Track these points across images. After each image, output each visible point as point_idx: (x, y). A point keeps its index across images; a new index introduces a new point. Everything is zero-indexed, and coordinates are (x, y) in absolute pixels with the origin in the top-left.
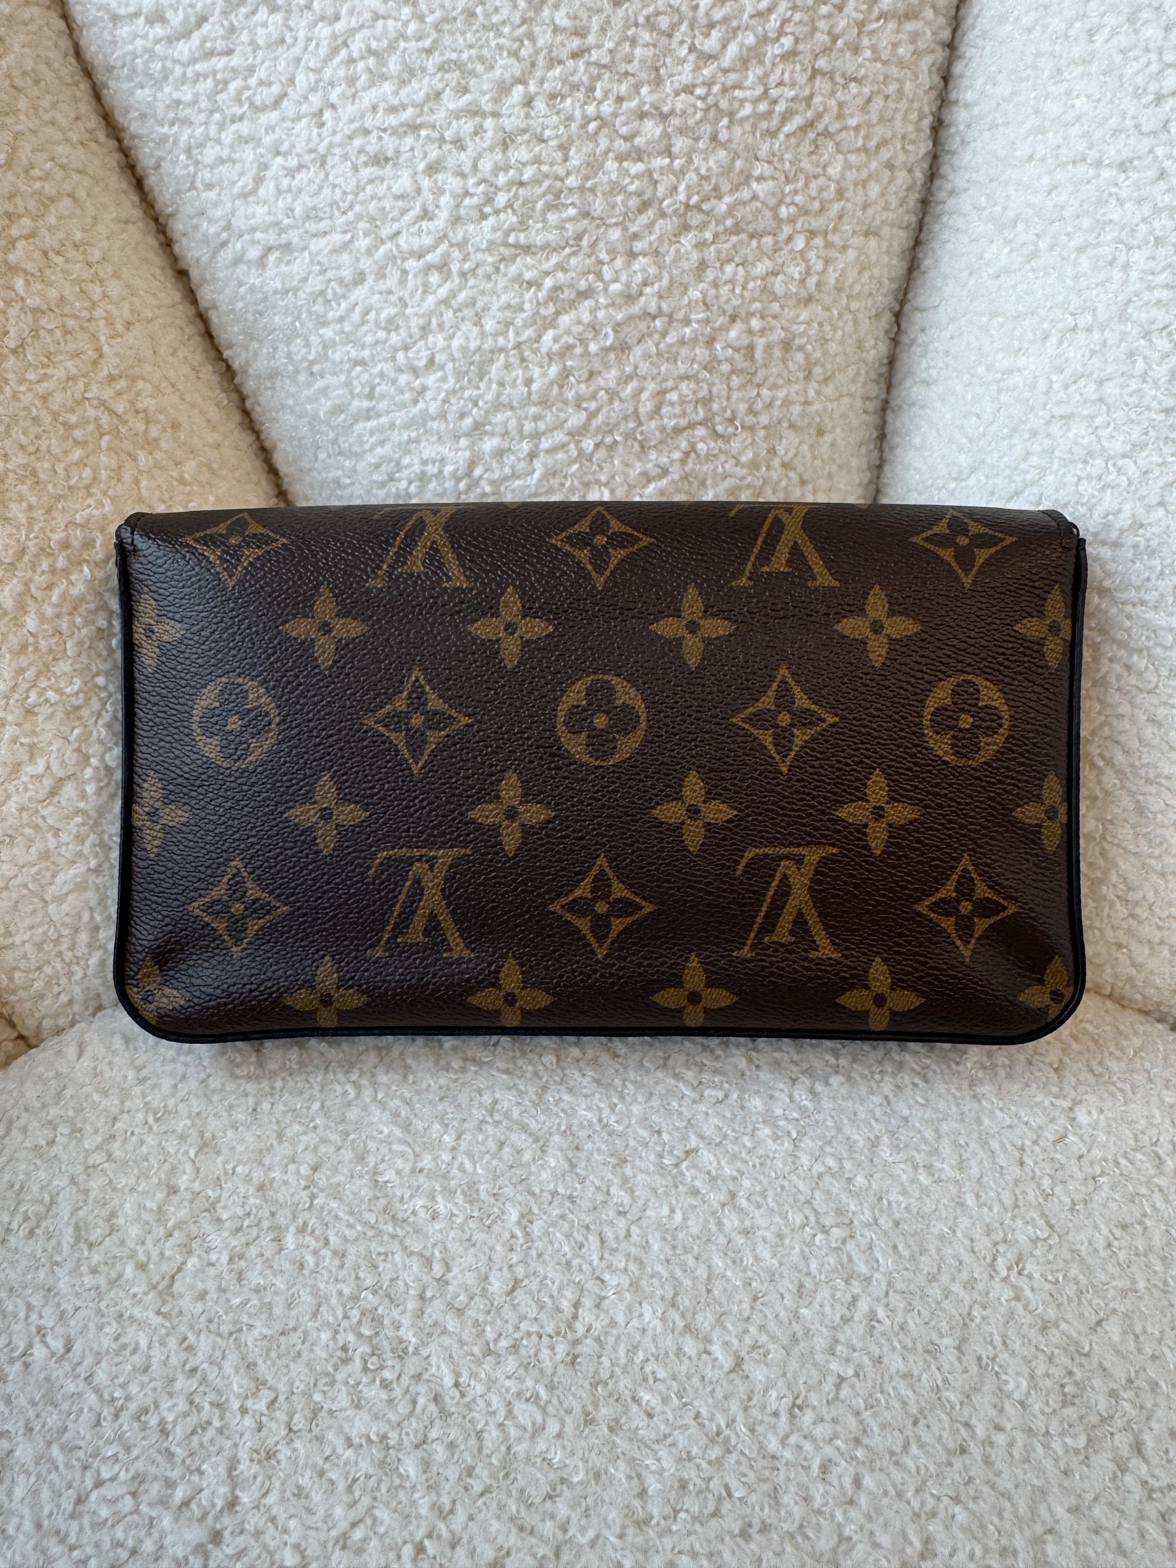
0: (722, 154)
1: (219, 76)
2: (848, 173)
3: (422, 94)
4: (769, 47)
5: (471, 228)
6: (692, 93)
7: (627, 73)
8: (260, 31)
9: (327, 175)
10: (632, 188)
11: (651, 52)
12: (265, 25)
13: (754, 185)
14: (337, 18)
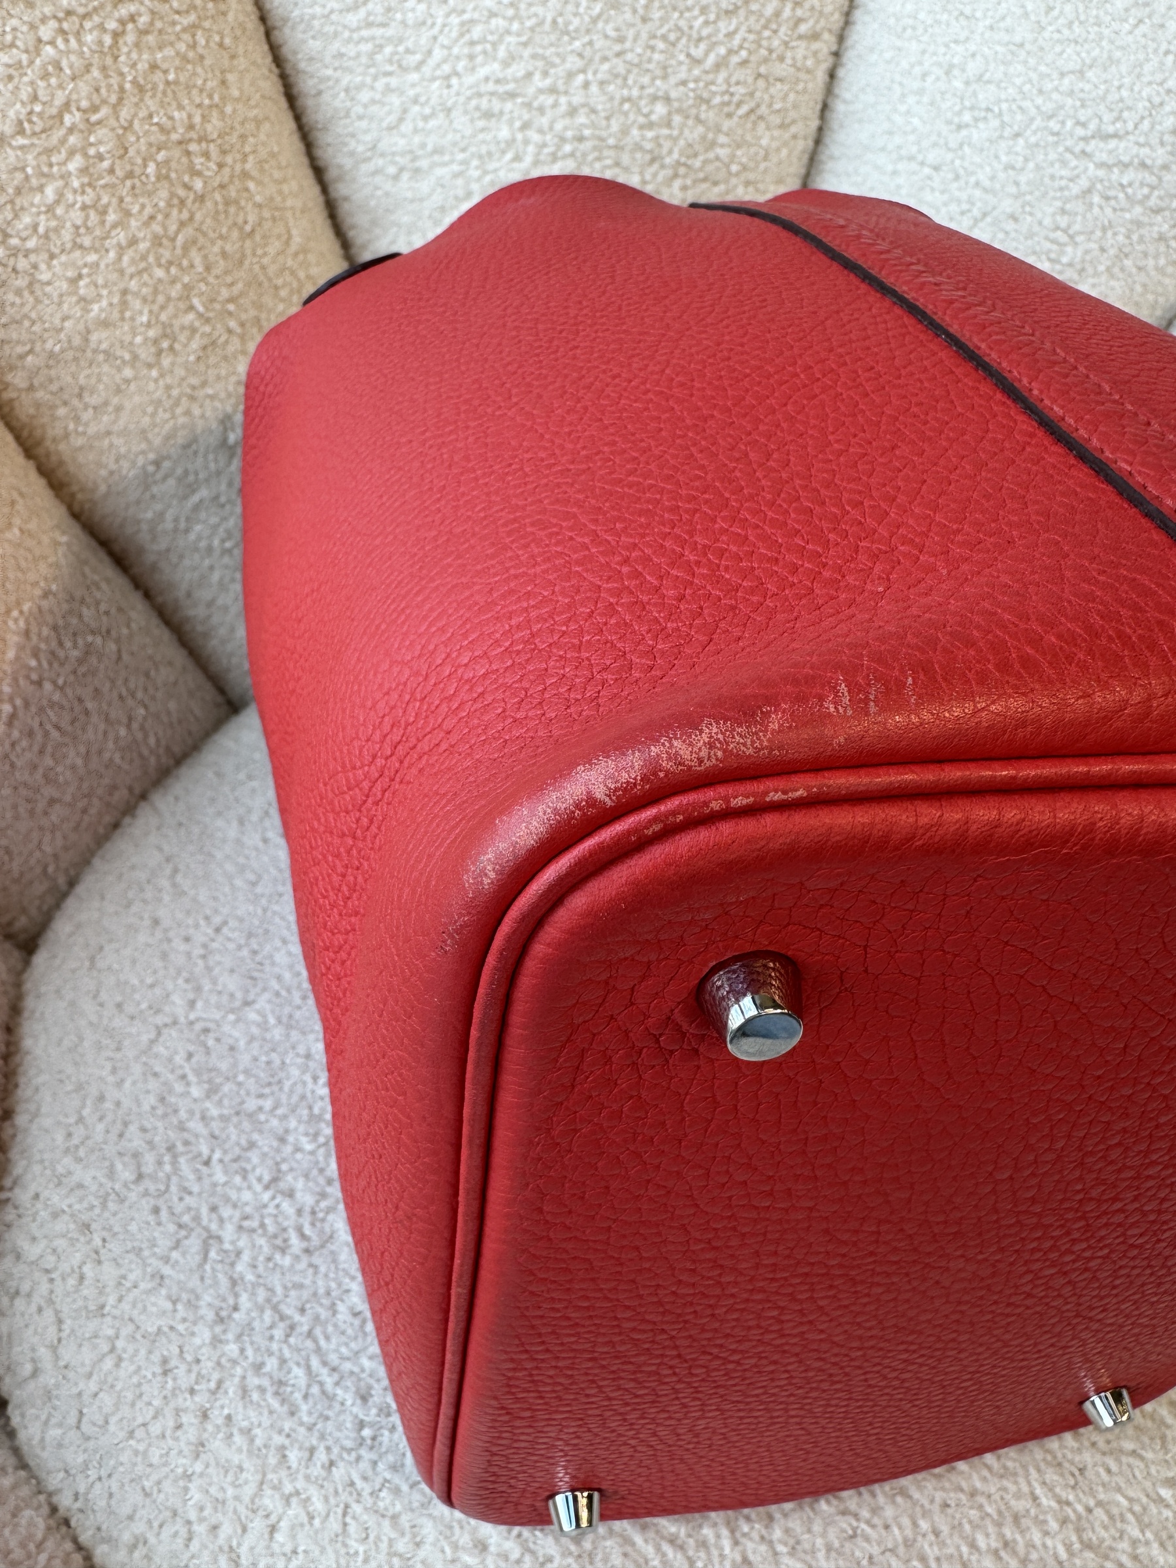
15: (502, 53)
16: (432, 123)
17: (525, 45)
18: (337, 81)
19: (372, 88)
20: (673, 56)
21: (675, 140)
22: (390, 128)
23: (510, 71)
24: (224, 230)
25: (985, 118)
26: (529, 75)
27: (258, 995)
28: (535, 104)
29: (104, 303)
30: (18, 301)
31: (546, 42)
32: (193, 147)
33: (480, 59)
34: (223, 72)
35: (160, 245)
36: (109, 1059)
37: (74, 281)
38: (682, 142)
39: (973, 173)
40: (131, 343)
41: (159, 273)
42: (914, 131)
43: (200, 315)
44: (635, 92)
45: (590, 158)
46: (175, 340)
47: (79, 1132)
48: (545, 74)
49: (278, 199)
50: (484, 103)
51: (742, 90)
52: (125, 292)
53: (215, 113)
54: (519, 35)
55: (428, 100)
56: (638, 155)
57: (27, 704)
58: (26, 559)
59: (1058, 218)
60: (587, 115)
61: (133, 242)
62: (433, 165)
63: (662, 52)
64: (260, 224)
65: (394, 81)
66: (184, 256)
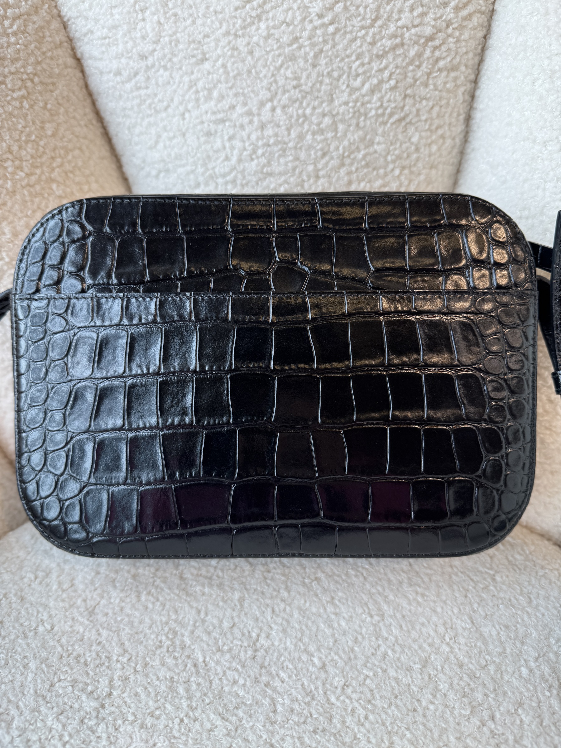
1: (142, 98)
2: (421, 141)
4: (384, 85)
5: (247, 165)
6: (348, 105)
8: (160, 79)
9: (186, 140)
10: (318, 147)
11: (329, 87)
12: (162, 76)
14: (192, 73)
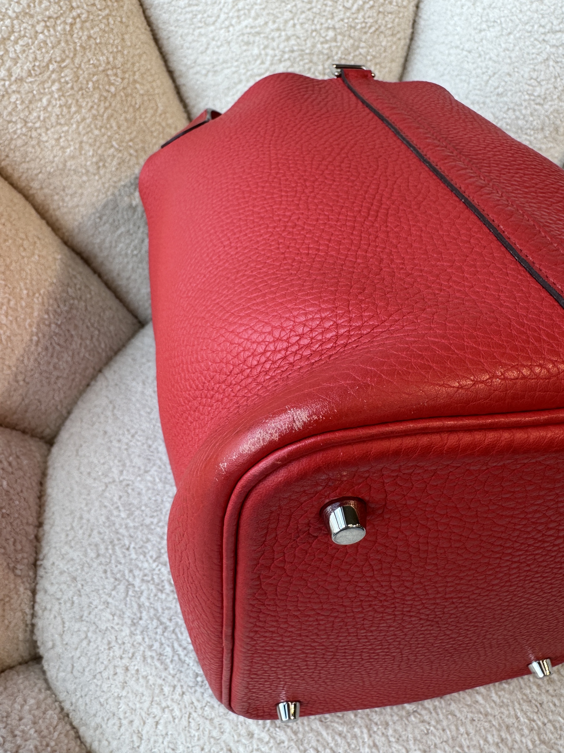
0: (351, 41)
1: (194, 13)
2: (387, 43)
3: (262, 23)
6: (343, 21)
7: (324, 16)
9: (230, 48)
13: (361, 50)
15: (253, 13)
16: (222, 49)
17: (264, 9)
18: (177, 32)
19: (193, 34)
20: (336, 8)
21: (339, 47)
22: (202, 53)
23: (257, 22)
24: (126, 109)
25: (493, 26)
26: (266, 23)
27: (151, 467)
28: (270, 37)
29: (72, 148)
30: (33, 151)
31: (274, 6)
32: (110, 72)
33: (242, 18)
34: (122, 35)
35: (96, 119)
36: (84, 499)
37: (58, 140)
38: (342, 49)
39: (488, 53)
40: (85, 165)
41: (96, 132)
42: (458, 34)
43: (117, 150)
44: (318, 27)
45: (298, 60)
46: (105, 161)
47: (72, 534)
48: (274, 22)
49: (151, 90)
50: (246, 38)
51: (371, 20)
52: (81, 142)
53: (119, 55)
54: (261, 5)
55: (219, 39)
56: (321, 57)
57: (44, 336)
58: (41, 269)
59: (532, 73)
60: (295, 40)
61: (84, 119)
62: (222, 69)
63: (330, 6)
64: (143, 104)
65: (203, 31)
66: (108, 123)
